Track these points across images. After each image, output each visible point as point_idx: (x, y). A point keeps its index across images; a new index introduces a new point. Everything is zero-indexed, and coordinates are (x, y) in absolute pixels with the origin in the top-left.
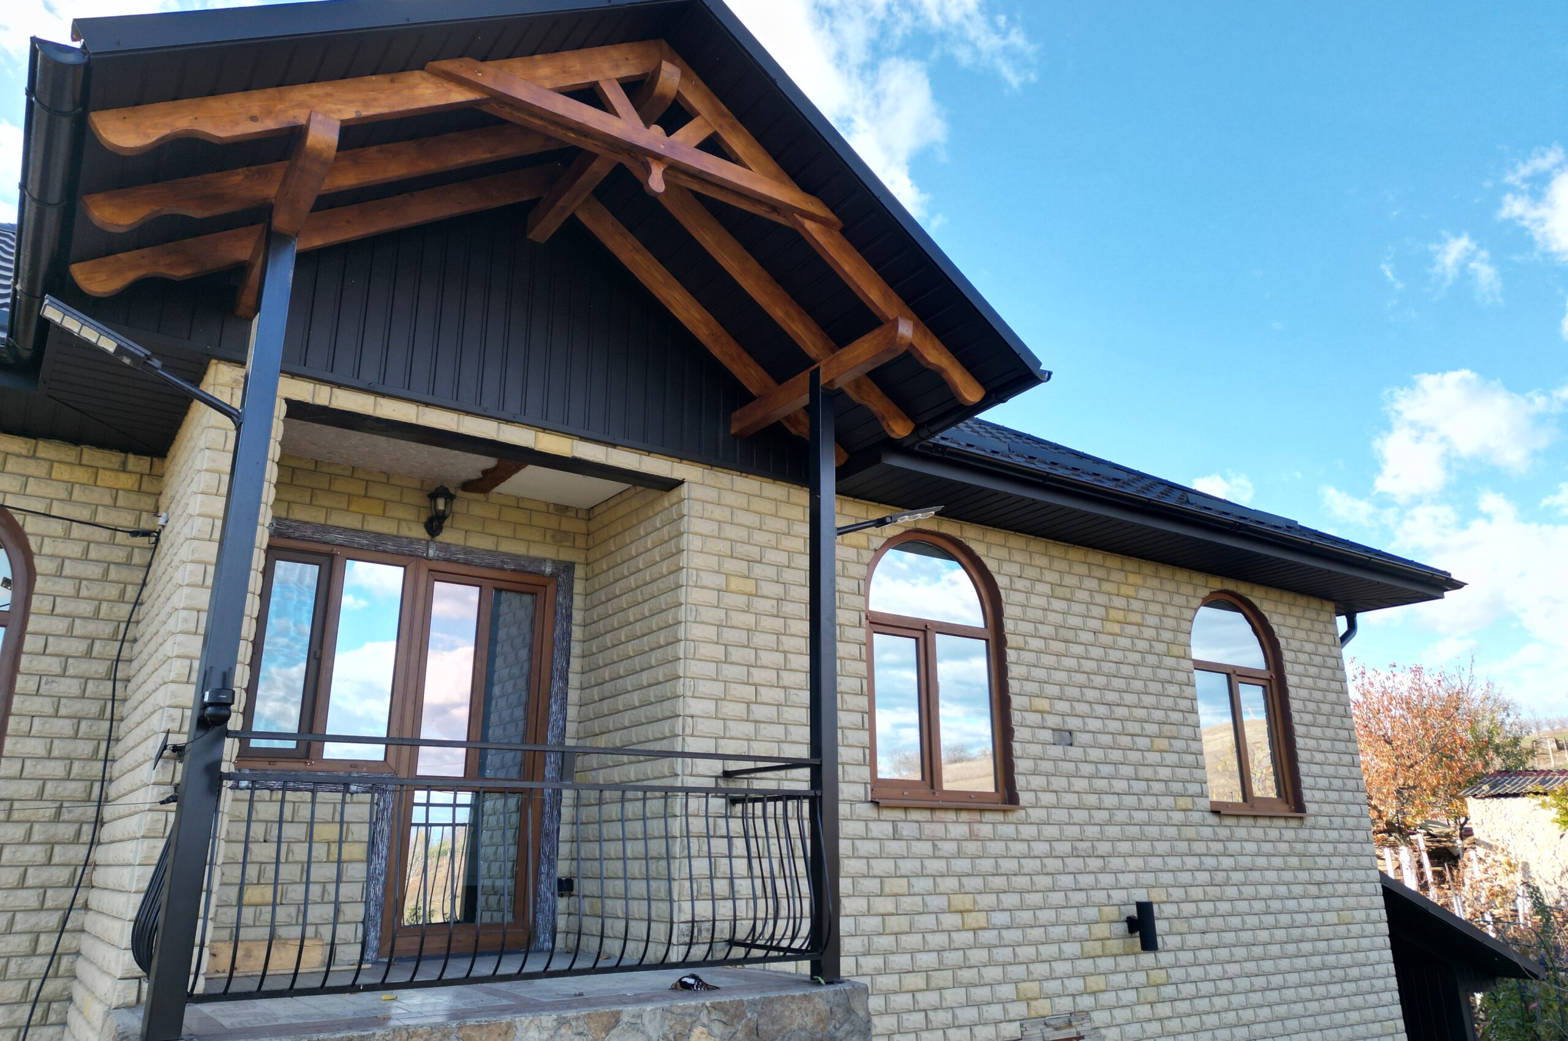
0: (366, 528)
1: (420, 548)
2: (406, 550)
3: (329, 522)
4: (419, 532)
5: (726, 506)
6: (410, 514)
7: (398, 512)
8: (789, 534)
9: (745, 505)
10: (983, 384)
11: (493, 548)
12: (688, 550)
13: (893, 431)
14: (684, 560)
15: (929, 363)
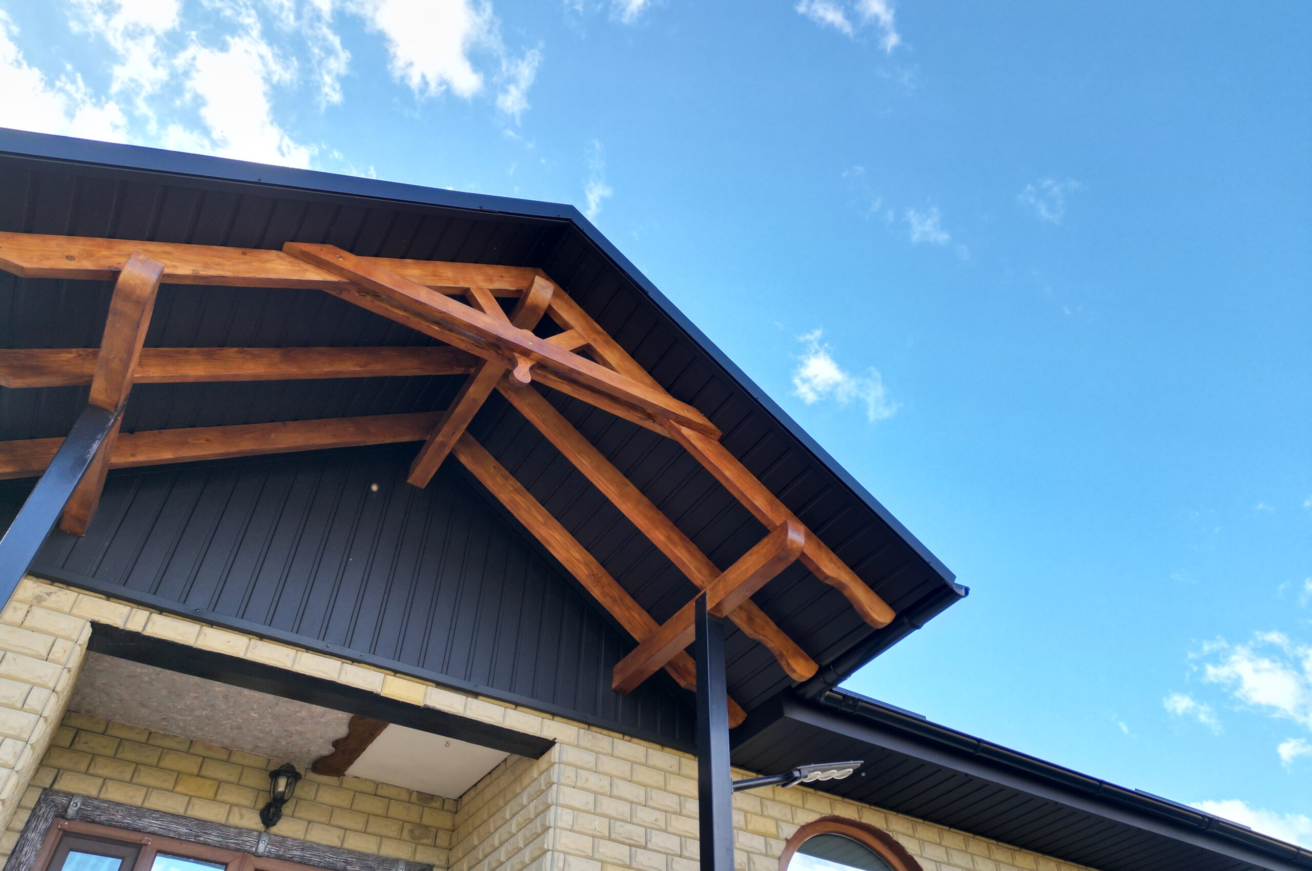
0: (190, 813)
1: (248, 842)
2: (232, 843)
3: (147, 805)
4: (253, 821)
5: (605, 774)
6: (246, 798)
7: (230, 795)
8: (680, 814)
9: (627, 774)
10: (891, 605)
11: (336, 842)
12: (555, 827)
13: (794, 671)
14: (549, 840)
15: (827, 577)
